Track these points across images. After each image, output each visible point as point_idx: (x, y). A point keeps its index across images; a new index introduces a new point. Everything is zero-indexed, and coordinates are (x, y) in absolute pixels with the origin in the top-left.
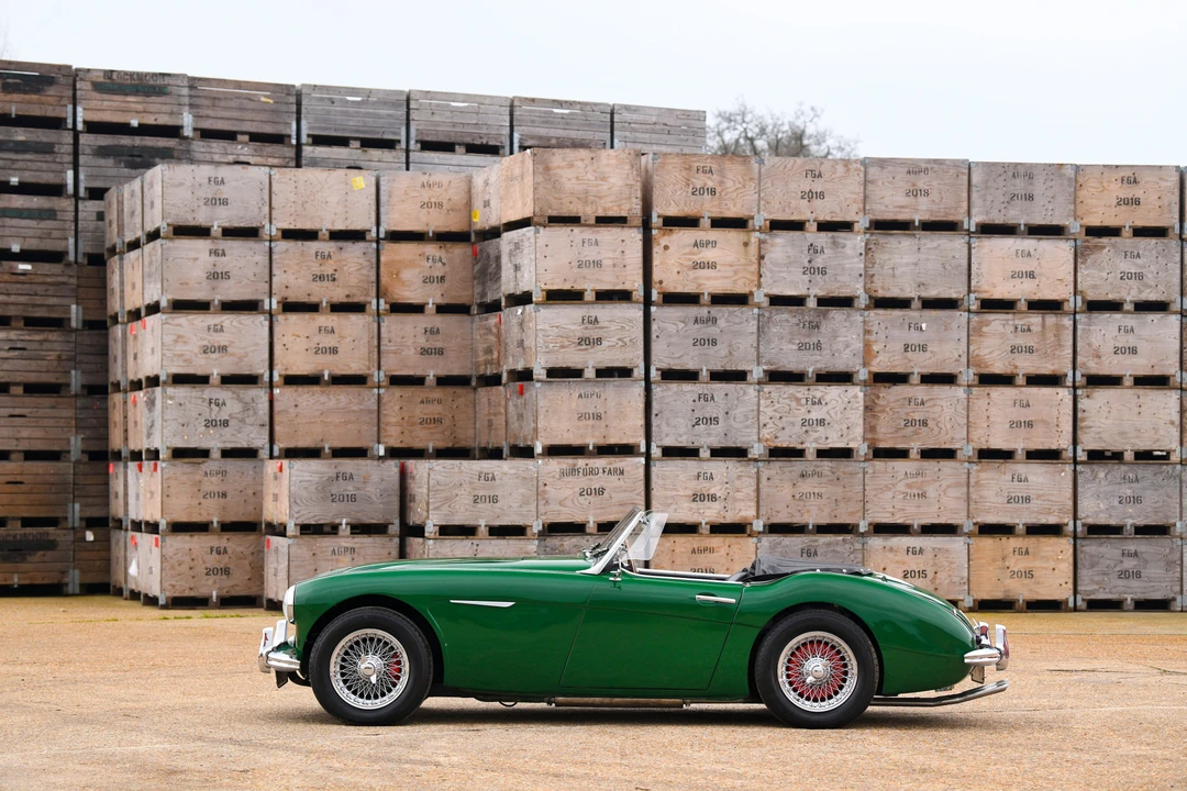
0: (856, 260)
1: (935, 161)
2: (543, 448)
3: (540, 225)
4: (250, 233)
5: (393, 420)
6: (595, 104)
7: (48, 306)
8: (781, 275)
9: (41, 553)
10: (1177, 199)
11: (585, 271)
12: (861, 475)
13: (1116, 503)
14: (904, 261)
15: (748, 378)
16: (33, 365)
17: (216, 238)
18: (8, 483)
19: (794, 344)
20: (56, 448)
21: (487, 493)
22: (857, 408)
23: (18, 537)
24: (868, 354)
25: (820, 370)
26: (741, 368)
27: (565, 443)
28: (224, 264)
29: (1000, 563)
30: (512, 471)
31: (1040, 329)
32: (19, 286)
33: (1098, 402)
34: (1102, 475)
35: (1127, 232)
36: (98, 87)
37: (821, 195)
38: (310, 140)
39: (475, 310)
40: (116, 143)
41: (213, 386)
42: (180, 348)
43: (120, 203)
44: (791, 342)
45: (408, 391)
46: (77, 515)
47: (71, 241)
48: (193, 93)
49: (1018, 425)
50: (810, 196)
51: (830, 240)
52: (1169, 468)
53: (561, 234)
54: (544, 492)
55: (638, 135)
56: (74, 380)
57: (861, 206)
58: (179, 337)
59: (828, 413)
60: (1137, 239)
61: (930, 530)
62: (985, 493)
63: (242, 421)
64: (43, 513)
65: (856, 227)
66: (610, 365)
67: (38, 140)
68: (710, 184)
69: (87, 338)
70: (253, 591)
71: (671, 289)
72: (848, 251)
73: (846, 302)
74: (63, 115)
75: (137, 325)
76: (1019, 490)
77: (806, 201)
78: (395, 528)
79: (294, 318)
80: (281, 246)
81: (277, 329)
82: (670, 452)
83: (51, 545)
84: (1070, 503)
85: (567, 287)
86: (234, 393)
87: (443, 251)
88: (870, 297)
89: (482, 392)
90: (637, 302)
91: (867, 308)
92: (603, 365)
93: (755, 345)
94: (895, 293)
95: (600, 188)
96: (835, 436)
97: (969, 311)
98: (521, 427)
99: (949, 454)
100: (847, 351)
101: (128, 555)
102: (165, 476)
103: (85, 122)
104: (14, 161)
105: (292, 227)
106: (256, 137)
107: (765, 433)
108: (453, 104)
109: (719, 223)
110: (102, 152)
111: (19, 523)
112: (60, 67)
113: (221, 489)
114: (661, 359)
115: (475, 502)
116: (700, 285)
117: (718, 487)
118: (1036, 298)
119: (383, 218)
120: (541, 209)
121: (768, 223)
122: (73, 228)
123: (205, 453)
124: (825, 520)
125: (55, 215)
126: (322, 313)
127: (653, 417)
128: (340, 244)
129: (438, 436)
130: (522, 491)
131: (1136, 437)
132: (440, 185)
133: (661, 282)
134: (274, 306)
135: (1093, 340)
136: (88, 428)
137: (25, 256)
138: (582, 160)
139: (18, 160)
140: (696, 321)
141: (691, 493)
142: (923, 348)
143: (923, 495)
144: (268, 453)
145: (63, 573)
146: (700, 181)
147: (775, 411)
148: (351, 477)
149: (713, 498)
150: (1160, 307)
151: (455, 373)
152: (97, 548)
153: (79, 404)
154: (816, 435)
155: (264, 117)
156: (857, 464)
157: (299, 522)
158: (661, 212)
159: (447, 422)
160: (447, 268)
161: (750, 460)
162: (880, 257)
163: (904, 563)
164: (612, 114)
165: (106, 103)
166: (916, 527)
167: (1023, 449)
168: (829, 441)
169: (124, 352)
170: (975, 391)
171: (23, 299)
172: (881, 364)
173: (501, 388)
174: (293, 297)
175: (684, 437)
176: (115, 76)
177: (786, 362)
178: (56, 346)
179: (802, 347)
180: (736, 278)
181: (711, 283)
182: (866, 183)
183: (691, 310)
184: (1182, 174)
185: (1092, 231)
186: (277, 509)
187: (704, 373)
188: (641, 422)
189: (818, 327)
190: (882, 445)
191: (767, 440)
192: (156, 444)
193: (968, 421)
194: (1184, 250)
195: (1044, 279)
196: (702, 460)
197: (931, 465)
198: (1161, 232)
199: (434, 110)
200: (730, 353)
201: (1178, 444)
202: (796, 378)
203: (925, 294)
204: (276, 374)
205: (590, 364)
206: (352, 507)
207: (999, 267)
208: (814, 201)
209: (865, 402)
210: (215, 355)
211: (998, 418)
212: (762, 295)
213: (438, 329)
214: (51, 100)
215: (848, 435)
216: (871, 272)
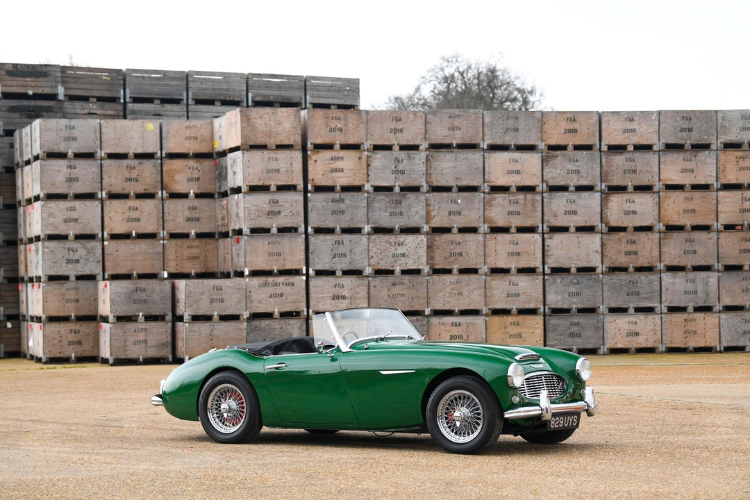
0: (421, 166)
2: (249, 272)
3: (245, 149)
4: (90, 156)
5: (172, 258)
6: (295, 76)
8: (381, 175)
10: (598, 129)
11: (270, 175)
12: (425, 284)
13: (567, 296)
14: (448, 166)
15: (362, 231)
17: (70, 159)
19: (388, 212)
21: (218, 297)
22: (423, 247)
24: (428, 218)
25: (402, 226)
26: (358, 226)
27: (261, 269)
28: (75, 173)
29: (503, 330)
30: (232, 285)
31: (523, 201)
33: (556, 241)
34: (559, 281)
35: (570, 148)
36: (9, 73)
37: (401, 131)
38: (132, 100)
39: (216, 196)
40: (20, 104)
41: (71, 241)
42: (51, 220)
43: (21, 139)
44: (386, 211)
45: (179, 242)
46: (2, 314)
48: (64, 75)
49: (513, 254)
50: (395, 131)
51: (407, 156)
52: (596, 276)
53: (257, 155)
54: (250, 296)
55: (321, 93)
57: (424, 136)
58: (51, 214)
59: (407, 249)
60: (576, 152)
61: (464, 313)
62: (495, 292)
63: (87, 260)
65: (421, 148)
66: (285, 226)
68: (339, 126)
69: (6, 214)
70: (94, 354)
71: (319, 184)
72: (417, 161)
73: (416, 189)
75: (30, 206)
76: (513, 290)
77: (393, 134)
78: (169, 317)
79: (115, 202)
80: (107, 163)
81: (105, 209)
82: (319, 273)
84: (542, 297)
85: (261, 183)
86: (82, 244)
87: (198, 164)
88: (430, 186)
89: (221, 241)
90: (300, 191)
91: (428, 192)
92: (281, 226)
93: (366, 213)
94: (443, 183)
95: (278, 129)
96: (411, 262)
97: (484, 193)
98: (238, 260)
99: (474, 271)
100: (417, 216)
101: (29, 335)
102: (45, 291)
103: (2, 93)
105: (113, 152)
106: (100, 99)
107: (373, 261)
108: (213, 78)
109: (345, 147)
110: (12, 109)
113: (78, 297)
114: (314, 221)
115: (211, 302)
116: (335, 181)
117: (347, 292)
118: (521, 184)
119: (164, 145)
120: (245, 141)
121: (372, 146)
123: (66, 278)
124: (406, 309)
126: (131, 200)
127: (310, 254)
128: (140, 161)
129: (197, 266)
130: (237, 295)
131: (577, 260)
132: (196, 127)
133: (313, 180)
134: (104, 196)
135: (553, 208)
136: (7, 264)
138: (268, 114)
140: (333, 201)
141: (331, 295)
142: (459, 213)
143: (460, 294)
144: (102, 277)
146: (333, 124)
147: (378, 249)
148: (144, 289)
149: (344, 298)
150: (589, 188)
151: (206, 231)
152: (14, 332)
153: (2, 251)
154: (400, 262)
155: (105, 87)
156: (423, 278)
157: (115, 315)
158: (313, 142)
159: (202, 258)
160: (201, 173)
161: (364, 276)
162: (435, 164)
163: (450, 331)
164: (305, 81)
165: (14, 82)
166: (456, 311)
167: (515, 268)
168: (408, 265)
169: (25, 222)
170: (488, 236)
172: (436, 223)
173: (229, 239)
174: (117, 189)
175: (327, 265)
176: (19, 67)
177: (383, 222)
179: (392, 214)
180: (354, 177)
181: (342, 180)
182: (426, 123)
183: (331, 195)
184: (600, 116)
185: (551, 148)
186: (105, 308)
187: (338, 229)
188: (303, 256)
189: (400, 203)
190: (437, 267)
191: (373, 265)
192: (40, 273)
193: (485, 253)
194: (603, 157)
195: (525, 175)
196: (337, 277)
197: (465, 277)
198: (589, 148)
199: (202, 81)
200: (352, 218)
201: (600, 263)
202: (389, 231)
203: (459, 184)
204: (105, 233)
205: (274, 226)
206: (145, 306)
207: (500, 168)
208: (397, 134)
209: (427, 243)
210: (71, 224)
211: (501, 251)
212: (370, 187)
213: (196, 207)
215: (418, 262)
216: (429, 172)
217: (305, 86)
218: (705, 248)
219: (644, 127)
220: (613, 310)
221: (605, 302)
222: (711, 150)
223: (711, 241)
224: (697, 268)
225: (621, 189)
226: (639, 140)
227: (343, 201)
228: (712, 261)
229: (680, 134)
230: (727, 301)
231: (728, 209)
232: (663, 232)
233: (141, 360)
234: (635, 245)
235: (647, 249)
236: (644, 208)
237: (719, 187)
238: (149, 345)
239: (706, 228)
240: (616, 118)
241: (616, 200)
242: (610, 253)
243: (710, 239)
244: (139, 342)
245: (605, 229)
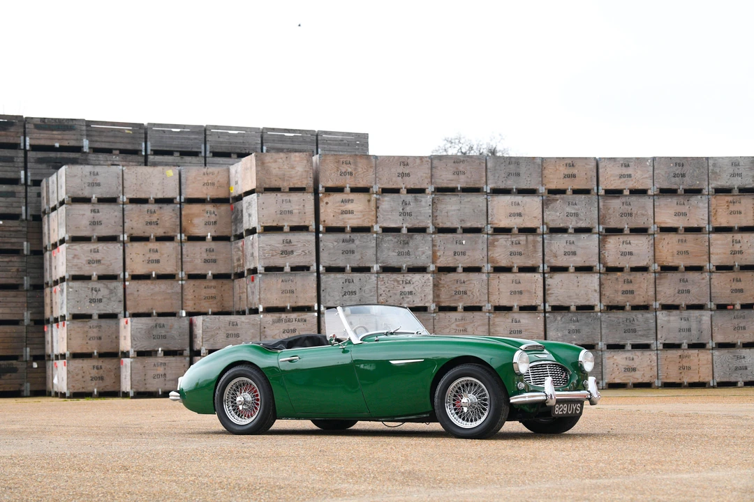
0: (428, 208)
2: (263, 309)
3: (260, 192)
4: (112, 200)
5: (190, 297)
6: (308, 131)
7: (11, 243)
8: (389, 216)
9: (9, 374)
10: (595, 174)
11: (283, 216)
12: (432, 320)
13: (567, 333)
14: (453, 208)
15: (372, 270)
16: (4, 274)
17: (94, 203)
19: (395, 252)
20: (16, 318)
21: (233, 332)
22: (429, 286)
24: (434, 258)
25: (410, 265)
26: (367, 265)
27: (275, 305)
28: (98, 217)
30: (247, 321)
31: (525, 242)
33: (556, 280)
34: (559, 318)
35: (569, 192)
36: (37, 127)
37: (408, 175)
38: (152, 153)
39: (232, 239)
40: (47, 156)
41: (94, 281)
42: (76, 261)
43: (48, 187)
44: (393, 251)
45: (197, 282)
46: (28, 354)
47: (24, 208)
48: (89, 128)
49: (515, 293)
50: (403, 175)
51: (414, 198)
52: (595, 314)
53: (271, 197)
54: (264, 331)
55: (331, 147)
56: (25, 282)
57: (430, 180)
58: (75, 255)
59: (414, 288)
60: (575, 196)
62: (498, 329)
63: (109, 299)
64: (10, 353)
65: (427, 191)
66: (298, 265)
67: (5, 155)
68: (350, 170)
69: (33, 260)
70: (116, 389)
71: (330, 225)
72: (423, 203)
73: (423, 230)
74: (19, 142)
75: (56, 250)
76: (516, 327)
77: (400, 178)
78: (187, 352)
79: (136, 244)
80: (129, 207)
81: (127, 251)
83: (15, 370)
84: (543, 333)
85: (274, 224)
86: (104, 284)
87: (215, 208)
88: (435, 228)
89: (236, 281)
90: (312, 232)
91: (434, 233)
92: (294, 265)
93: (375, 253)
94: (448, 225)
95: (292, 173)
96: (418, 300)
97: (487, 234)
98: (253, 298)
99: (479, 309)
100: (424, 256)
101: (54, 373)
102: (69, 329)
103: (30, 145)
105: (134, 197)
106: (123, 152)
107: (381, 299)
108: (230, 132)
109: (355, 190)
110: (40, 161)
112: (17, 117)
113: (100, 335)
114: (326, 260)
115: (227, 337)
116: (345, 222)
118: (523, 226)
119: (183, 191)
120: (260, 184)
121: (380, 189)
122: (24, 201)
123: (89, 317)
125: (15, 195)
126: (151, 242)
127: (321, 291)
128: (160, 205)
129: (213, 306)
130: (253, 331)
131: (577, 299)
132: (213, 174)
133: (324, 221)
134: (126, 238)
135: (553, 248)
136: (34, 307)
138: (281, 158)
142: (464, 254)
143: (465, 330)
144: (123, 314)
145: (21, 385)
146: (344, 168)
147: (386, 287)
148: (164, 326)
150: (588, 230)
151: (223, 272)
152: (39, 371)
153: (29, 294)
154: (408, 300)
155: (127, 141)
156: (430, 315)
157: (136, 350)
158: (324, 185)
159: (218, 298)
160: (218, 217)
162: (440, 206)
164: (317, 136)
165: (42, 135)
167: (517, 306)
168: (415, 303)
169: (51, 266)
170: (492, 275)
172: (442, 262)
173: (244, 279)
174: (136, 233)
175: (338, 302)
176: (46, 121)
177: (391, 262)
178: (16, 264)
179: (400, 254)
180: (364, 218)
181: (352, 221)
182: (432, 168)
183: (341, 236)
184: (597, 162)
185: (551, 192)
186: (126, 344)
187: (348, 268)
188: (315, 294)
189: (408, 243)
190: (443, 305)
192: (64, 312)
193: (488, 292)
194: (600, 201)
195: (526, 217)
197: (469, 315)
198: (586, 192)
199: (219, 135)
200: (362, 257)
201: (599, 302)
202: (396, 270)
203: (464, 226)
204: (127, 274)
205: (287, 264)
206: (164, 341)
207: (503, 211)
208: (404, 177)
209: (433, 282)
210: (95, 265)
211: (504, 289)
212: (378, 228)
213: (213, 250)
214: (12, 134)
215: (425, 299)
216: (435, 214)
217: (317, 140)
218: (698, 287)
219: (639, 172)
220: (611, 347)
221: (604, 338)
222: (703, 195)
223: (704, 281)
224: (691, 307)
225: (618, 231)
226: (635, 184)
227: (353, 241)
228: (704, 300)
229: (673, 180)
230: (720, 338)
231: (719, 251)
232: (658, 272)
233: (160, 393)
234: (631, 284)
235: (643, 288)
236: (640, 250)
237: (711, 230)
238: (167, 379)
239: (699, 269)
240: (613, 163)
241: (613, 242)
242: (608, 292)
243: (703, 279)
244: (158, 376)
245: (603, 270)
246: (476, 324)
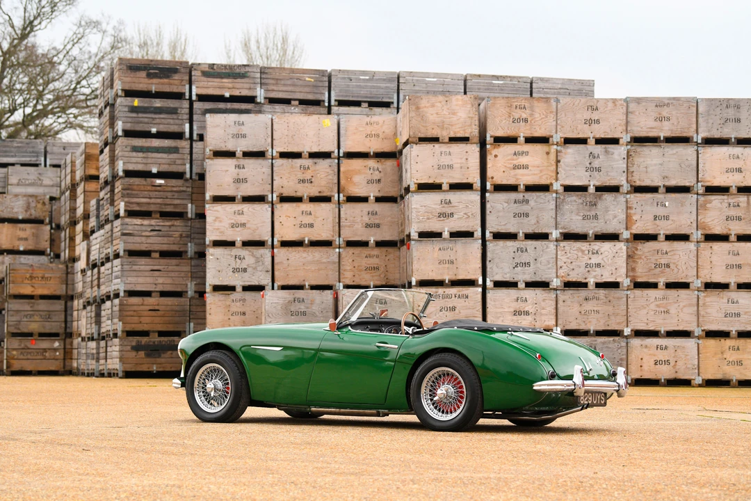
0: (621, 162)
1: (674, 98)
2: (416, 282)
3: (413, 143)
4: (260, 154)
7: (173, 204)
8: (572, 172)
9: (170, 352)
11: (442, 171)
12: (625, 299)
14: (654, 162)
15: (550, 237)
16: (165, 240)
17: (239, 158)
18: (150, 310)
19: (580, 216)
20: (179, 290)
22: (622, 256)
23: (156, 343)
24: (629, 222)
25: (597, 232)
26: (545, 231)
27: (430, 278)
28: (243, 173)
29: (720, 356)
31: (745, 205)
32: (157, 193)
36: (205, 74)
37: (598, 122)
39: (399, 200)
40: (215, 107)
41: (237, 248)
42: (217, 224)
44: (577, 214)
45: (357, 250)
46: (192, 330)
47: (188, 166)
48: (263, 76)
49: (732, 266)
50: (590, 122)
51: (604, 150)
53: (427, 148)
56: (190, 249)
57: (625, 128)
58: (217, 218)
59: (602, 259)
61: (672, 334)
62: (709, 310)
63: (255, 268)
64: (171, 328)
65: (621, 141)
66: (459, 230)
67: (167, 106)
68: (524, 116)
69: (197, 224)
71: (499, 182)
72: (616, 156)
73: (615, 189)
74: (183, 91)
76: (733, 308)
77: (588, 125)
79: (286, 206)
80: (279, 162)
81: (276, 213)
82: (498, 284)
85: (431, 181)
86: (250, 251)
87: (380, 164)
88: (631, 186)
89: (401, 250)
90: (476, 190)
91: (629, 193)
92: (454, 230)
93: (554, 216)
94: (647, 183)
95: (451, 119)
96: (608, 274)
97: (697, 194)
98: (410, 270)
99: (685, 286)
100: (615, 220)
103: (197, 95)
104: (153, 119)
105: (286, 151)
106: (303, 102)
108: (427, 79)
109: (530, 140)
111: (157, 334)
112: (182, 63)
113: (243, 310)
114: (493, 226)
116: (517, 179)
117: (530, 307)
118: (743, 185)
119: (342, 143)
120: (414, 133)
121: (563, 139)
122: (189, 158)
123: (233, 289)
124: (601, 328)
125: (179, 150)
126: (305, 203)
127: (488, 262)
128: (316, 160)
129: (376, 278)
132: (377, 123)
133: (492, 178)
134: (275, 199)
136: (198, 277)
137: (160, 175)
138: (440, 102)
139: (156, 118)
140: (515, 202)
141: (512, 310)
142: (667, 218)
143: (667, 312)
144: (270, 287)
146: (518, 114)
147: (568, 258)
148: (303, 300)
149: (527, 313)
151: (387, 239)
153: (193, 264)
154: (594, 273)
155: (307, 89)
156: (622, 292)
158: (492, 134)
159: (382, 269)
160: (382, 174)
161: (551, 289)
162: (637, 160)
163: (654, 355)
164: (531, 83)
165: (211, 84)
166: (662, 332)
167: (735, 283)
168: (603, 277)
170: (702, 245)
171: (159, 201)
172: (638, 228)
173: (405, 246)
174: (286, 193)
175: (508, 275)
176: (215, 67)
177: (574, 227)
178: (179, 229)
179: (585, 218)
180: (541, 174)
181: (525, 178)
182: (627, 113)
183: (513, 196)
187: (521, 234)
188: (479, 265)
189: (596, 205)
190: (639, 280)
191: (563, 277)
193: (697, 265)
195: (748, 173)
196: (519, 289)
197: (673, 293)
199: (415, 83)
200: (538, 222)
202: (581, 237)
203: (668, 183)
204: (275, 240)
205: (446, 229)
206: (303, 318)
207: (718, 165)
208: (593, 125)
209: (627, 252)
210: (239, 229)
211: (718, 262)
212: (559, 185)
213: (376, 212)
214: (176, 82)
215: (616, 273)
216: (631, 169)
217: (531, 87)
246: (682, 304)
